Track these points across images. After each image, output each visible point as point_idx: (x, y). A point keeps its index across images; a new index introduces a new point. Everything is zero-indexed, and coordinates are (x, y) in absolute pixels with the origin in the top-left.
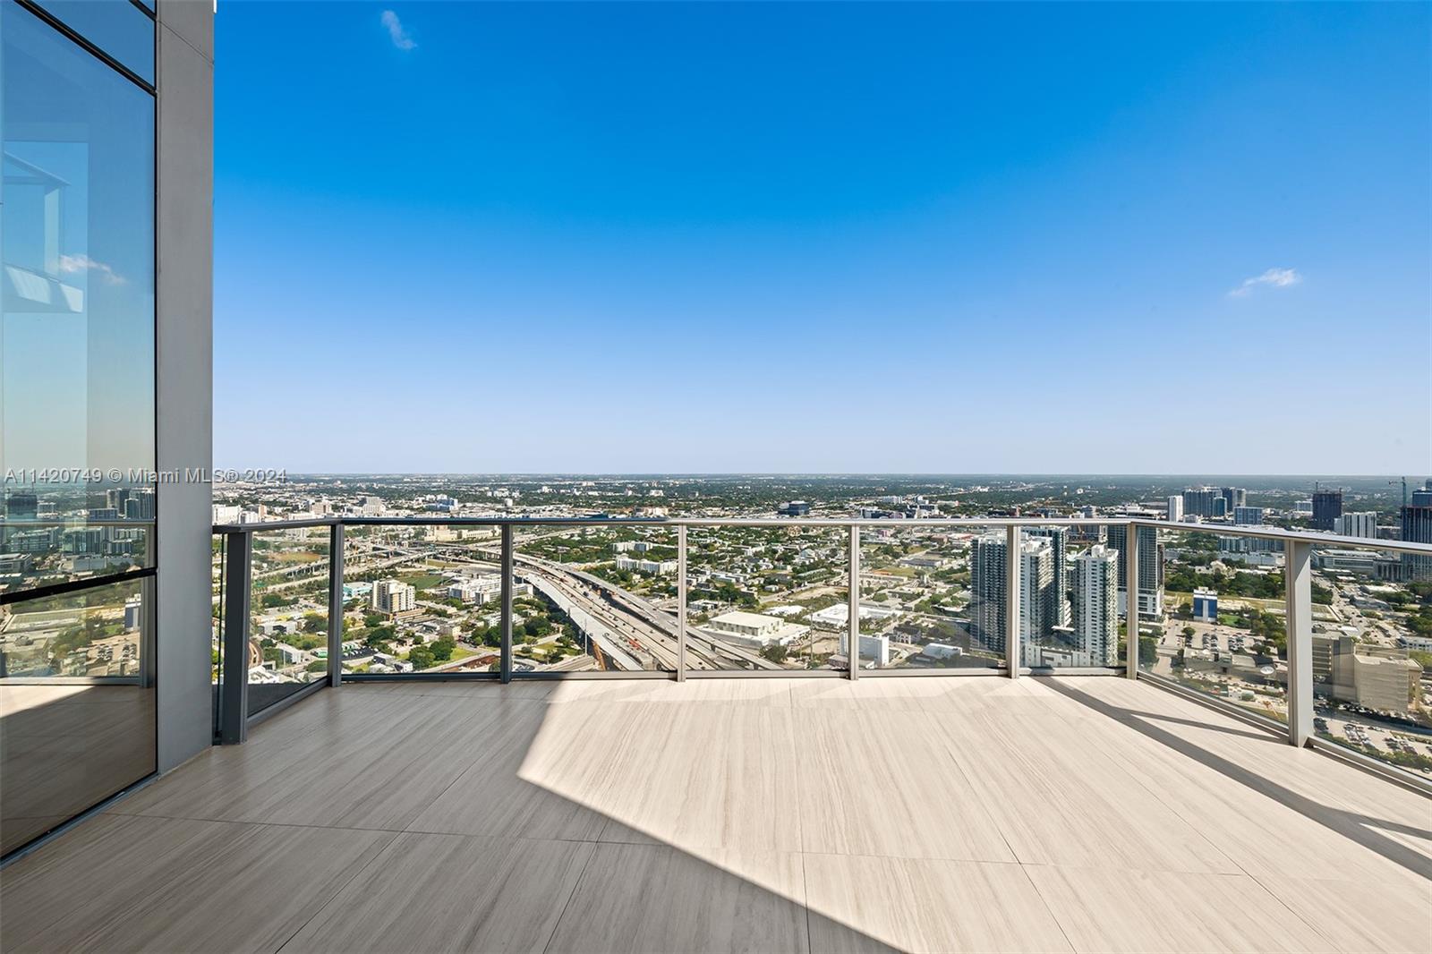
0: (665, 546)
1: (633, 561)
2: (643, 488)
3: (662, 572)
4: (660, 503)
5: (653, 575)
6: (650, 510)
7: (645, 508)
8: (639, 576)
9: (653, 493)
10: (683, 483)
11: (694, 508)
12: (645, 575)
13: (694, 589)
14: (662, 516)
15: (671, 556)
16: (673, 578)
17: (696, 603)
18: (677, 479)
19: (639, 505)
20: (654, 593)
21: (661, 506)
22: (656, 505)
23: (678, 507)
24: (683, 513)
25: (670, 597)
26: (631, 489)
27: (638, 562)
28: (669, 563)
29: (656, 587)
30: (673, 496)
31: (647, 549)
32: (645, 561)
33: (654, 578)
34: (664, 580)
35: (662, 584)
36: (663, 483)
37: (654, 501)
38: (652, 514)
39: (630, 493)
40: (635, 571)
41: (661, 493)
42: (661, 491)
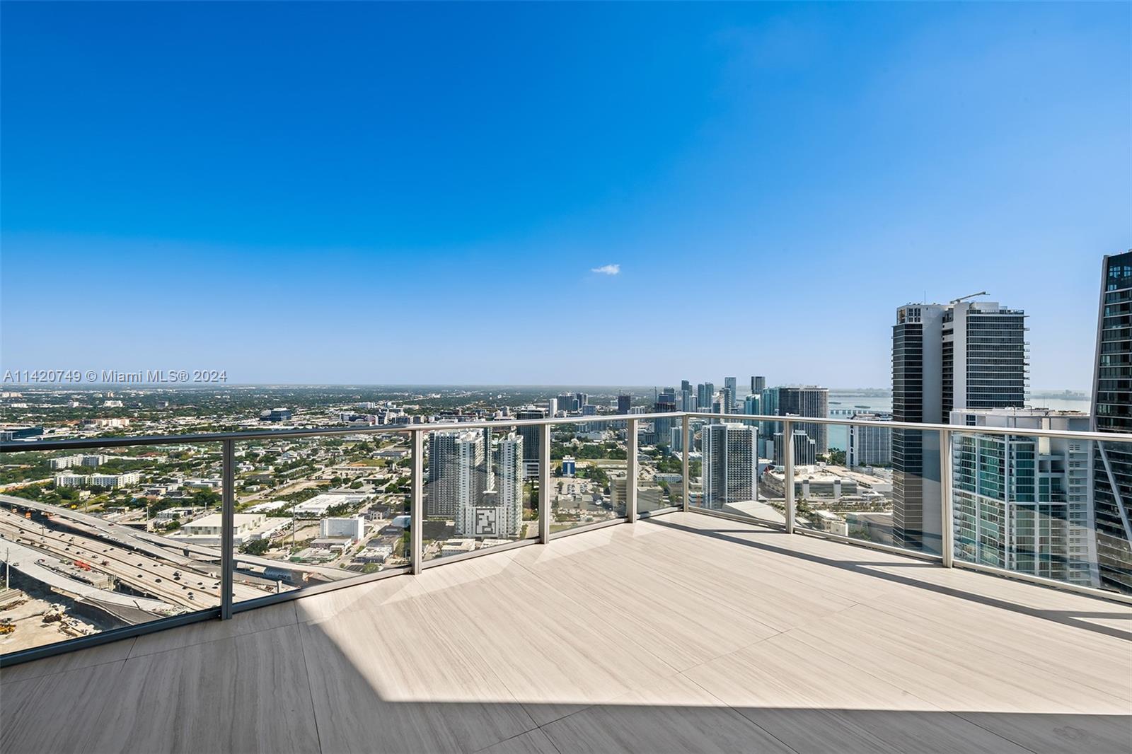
0: (125, 458)
1: (81, 476)
2: (95, 399)
3: (121, 485)
4: (118, 413)
5: (108, 489)
6: (104, 422)
7: (97, 420)
8: (88, 493)
9: (109, 404)
10: (149, 393)
11: (163, 418)
12: (96, 490)
13: (162, 498)
14: (122, 427)
15: (131, 468)
16: (135, 489)
17: (165, 512)
18: (141, 389)
19: (88, 417)
20: (108, 508)
21: (119, 417)
22: (113, 417)
23: (142, 418)
24: (148, 423)
25: (131, 509)
26: (77, 400)
27: (87, 476)
28: (130, 475)
29: (113, 501)
30: (136, 406)
31: (100, 463)
32: (98, 475)
33: (110, 493)
34: (124, 493)
35: (121, 497)
36: (122, 394)
37: (110, 413)
38: (107, 425)
39: (76, 404)
40: (83, 487)
41: (120, 404)
42: (120, 402)
